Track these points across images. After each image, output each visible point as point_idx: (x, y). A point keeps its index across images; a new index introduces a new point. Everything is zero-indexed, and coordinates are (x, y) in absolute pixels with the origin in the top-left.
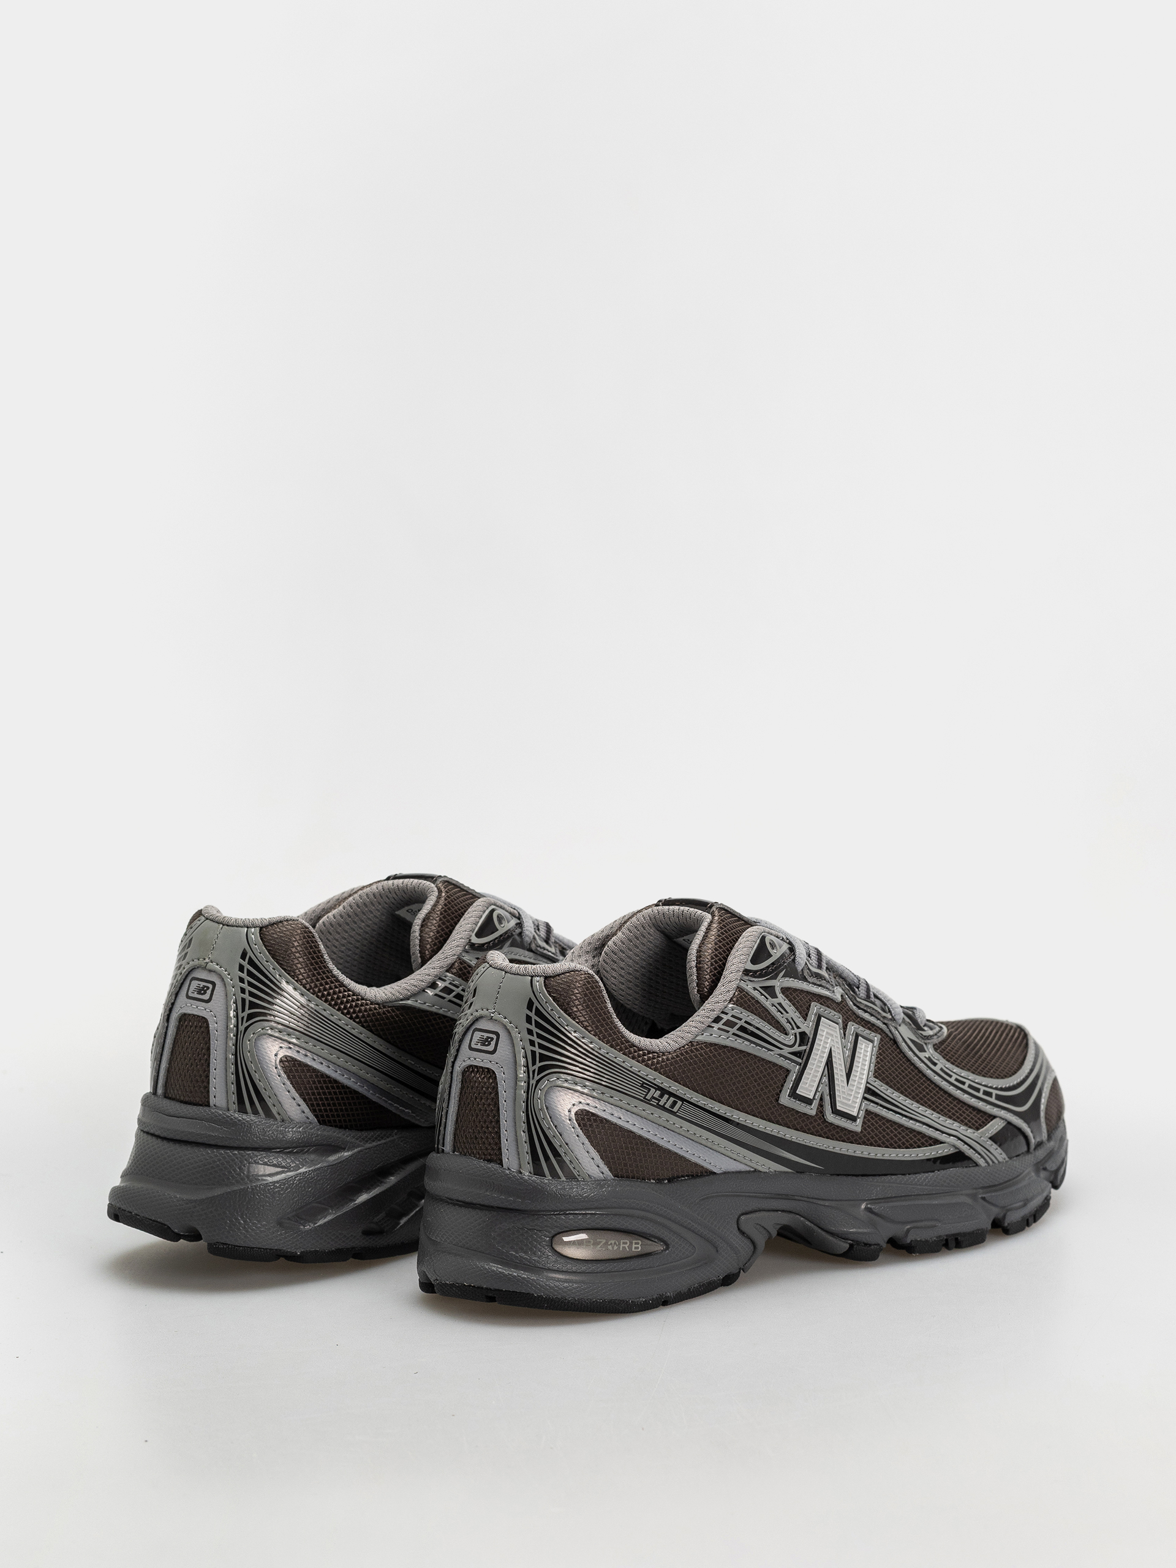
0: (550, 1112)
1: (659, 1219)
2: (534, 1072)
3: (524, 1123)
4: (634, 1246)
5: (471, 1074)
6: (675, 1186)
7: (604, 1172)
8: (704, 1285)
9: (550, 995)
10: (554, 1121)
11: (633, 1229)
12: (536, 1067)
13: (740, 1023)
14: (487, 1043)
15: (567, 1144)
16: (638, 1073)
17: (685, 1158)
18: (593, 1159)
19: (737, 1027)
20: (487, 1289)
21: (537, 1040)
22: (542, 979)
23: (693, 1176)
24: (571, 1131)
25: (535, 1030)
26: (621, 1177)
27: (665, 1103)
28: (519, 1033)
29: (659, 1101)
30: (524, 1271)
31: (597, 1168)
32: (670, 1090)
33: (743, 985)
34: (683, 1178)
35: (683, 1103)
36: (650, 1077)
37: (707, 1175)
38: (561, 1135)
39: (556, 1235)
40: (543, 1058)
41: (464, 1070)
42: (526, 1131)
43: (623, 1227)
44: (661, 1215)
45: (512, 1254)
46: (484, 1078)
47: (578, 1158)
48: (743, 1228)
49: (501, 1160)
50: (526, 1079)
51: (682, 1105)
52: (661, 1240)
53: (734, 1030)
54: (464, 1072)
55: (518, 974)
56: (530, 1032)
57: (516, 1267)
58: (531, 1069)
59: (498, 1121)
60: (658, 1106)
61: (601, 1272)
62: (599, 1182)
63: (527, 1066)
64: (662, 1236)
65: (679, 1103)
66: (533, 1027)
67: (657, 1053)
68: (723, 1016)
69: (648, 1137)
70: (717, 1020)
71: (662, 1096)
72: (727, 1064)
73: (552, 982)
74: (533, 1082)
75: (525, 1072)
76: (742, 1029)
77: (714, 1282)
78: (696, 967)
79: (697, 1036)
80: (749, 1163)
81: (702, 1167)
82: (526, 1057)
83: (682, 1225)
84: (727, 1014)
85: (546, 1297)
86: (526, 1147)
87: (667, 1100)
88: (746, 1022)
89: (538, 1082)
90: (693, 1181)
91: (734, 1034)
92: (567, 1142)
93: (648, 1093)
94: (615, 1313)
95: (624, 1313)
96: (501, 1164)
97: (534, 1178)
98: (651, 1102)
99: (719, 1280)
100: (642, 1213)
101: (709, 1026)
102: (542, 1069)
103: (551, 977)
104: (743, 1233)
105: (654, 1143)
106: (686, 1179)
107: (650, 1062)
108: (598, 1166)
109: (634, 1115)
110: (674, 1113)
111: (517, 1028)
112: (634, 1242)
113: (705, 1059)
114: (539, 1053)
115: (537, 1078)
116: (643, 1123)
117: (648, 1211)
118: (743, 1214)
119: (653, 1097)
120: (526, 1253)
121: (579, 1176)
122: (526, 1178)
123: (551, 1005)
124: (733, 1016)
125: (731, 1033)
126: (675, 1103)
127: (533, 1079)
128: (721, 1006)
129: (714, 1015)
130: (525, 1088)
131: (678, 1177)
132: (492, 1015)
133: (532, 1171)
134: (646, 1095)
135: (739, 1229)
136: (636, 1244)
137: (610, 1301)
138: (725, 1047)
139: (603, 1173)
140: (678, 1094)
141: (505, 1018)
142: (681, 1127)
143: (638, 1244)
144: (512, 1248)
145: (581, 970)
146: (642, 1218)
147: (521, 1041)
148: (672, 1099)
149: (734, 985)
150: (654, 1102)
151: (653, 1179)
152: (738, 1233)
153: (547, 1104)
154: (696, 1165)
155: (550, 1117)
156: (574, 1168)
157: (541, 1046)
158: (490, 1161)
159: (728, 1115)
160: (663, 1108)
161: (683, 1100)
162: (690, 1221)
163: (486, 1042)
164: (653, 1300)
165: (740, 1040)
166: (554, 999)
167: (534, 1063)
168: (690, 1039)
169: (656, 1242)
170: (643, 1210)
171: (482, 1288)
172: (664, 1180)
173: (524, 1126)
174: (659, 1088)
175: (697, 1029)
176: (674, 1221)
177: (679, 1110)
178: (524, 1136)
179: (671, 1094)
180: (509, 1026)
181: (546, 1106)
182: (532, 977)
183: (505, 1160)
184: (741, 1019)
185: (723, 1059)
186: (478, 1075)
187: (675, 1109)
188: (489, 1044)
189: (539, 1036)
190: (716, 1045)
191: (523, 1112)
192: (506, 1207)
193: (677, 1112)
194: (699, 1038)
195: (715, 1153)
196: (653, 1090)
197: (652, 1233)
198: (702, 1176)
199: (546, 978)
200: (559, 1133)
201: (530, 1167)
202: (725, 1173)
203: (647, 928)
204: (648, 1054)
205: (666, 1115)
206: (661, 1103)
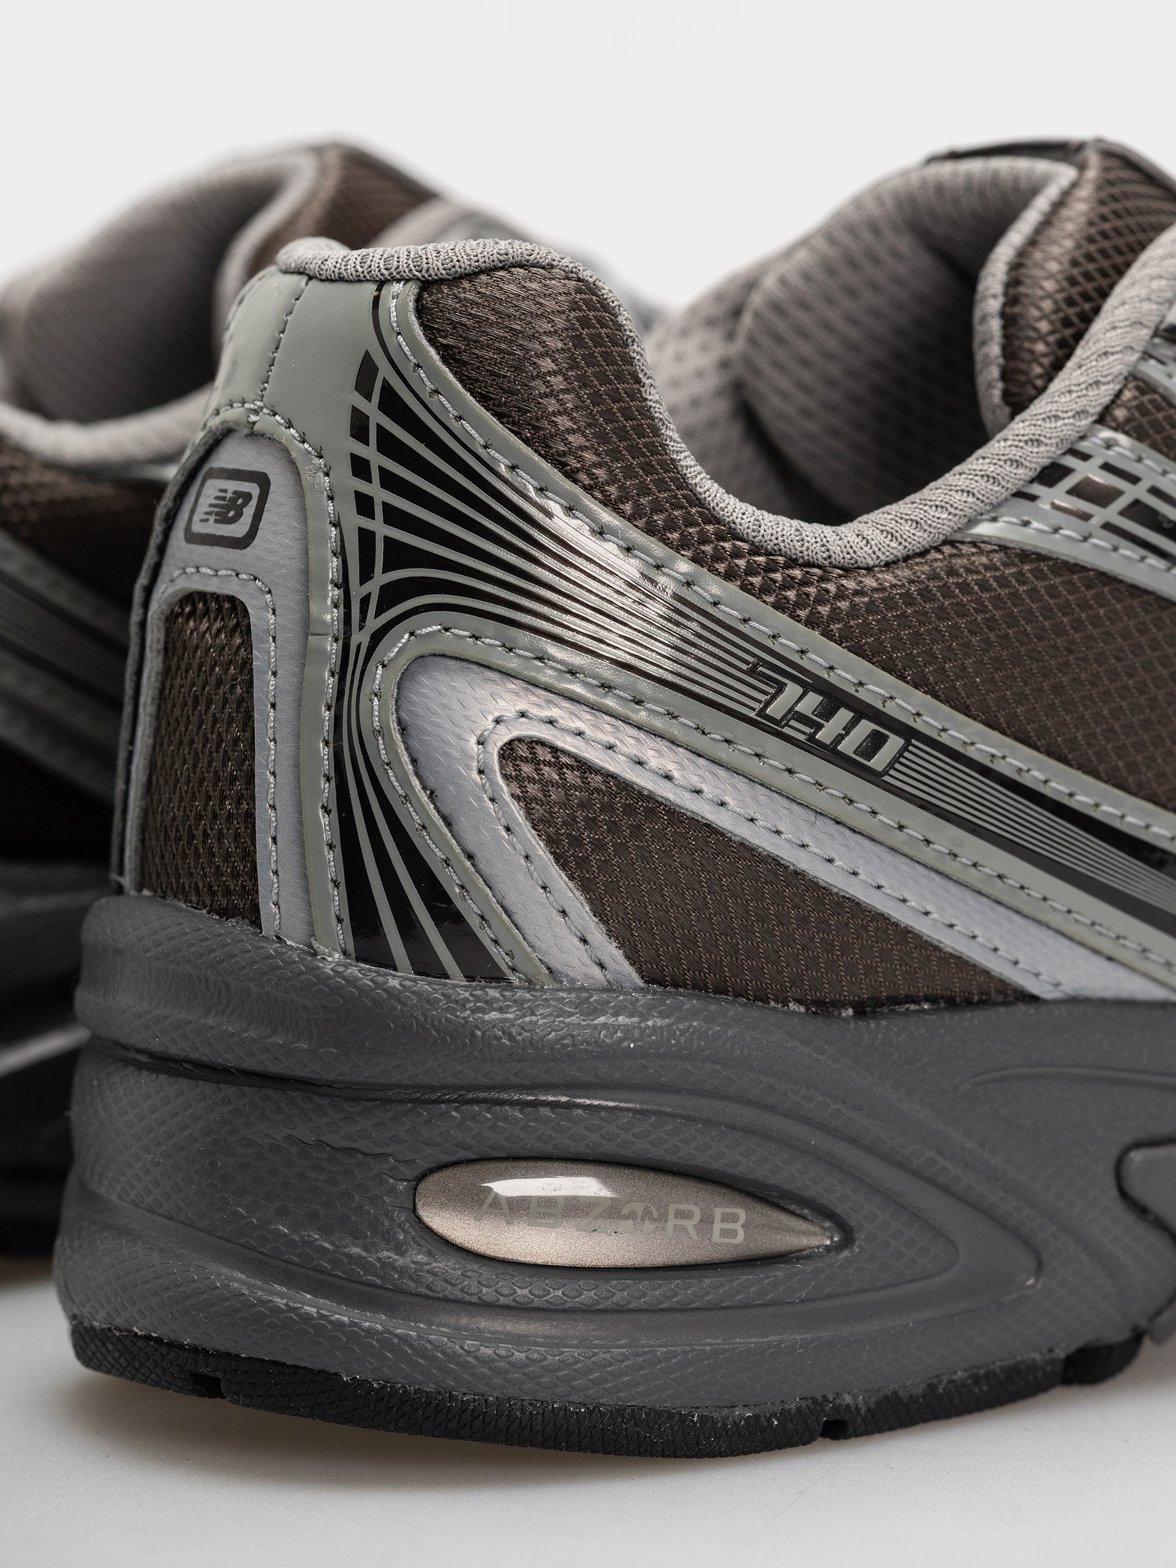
0: (415, 744)
1: (815, 1139)
2: (365, 601)
3: (328, 780)
4: (718, 1227)
5: (187, 621)
6: (879, 1029)
7: (606, 960)
8: (989, 1375)
9: (432, 342)
10: (426, 774)
11: (715, 1165)
12: (373, 587)
13: (1131, 493)
14: (231, 514)
15: (470, 857)
16: (741, 627)
17: (917, 936)
18: (564, 913)
19: (1121, 503)
20: (194, 1349)
21: (381, 495)
22: (413, 289)
23: (951, 1003)
24: (485, 811)
25: (377, 460)
26: (676, 985)
27: (840, 738)
28: (327, 474)
29: (820, 727)
30: (315, 1292)
31: (580, 945)
32: (862, 695)
33: (1152, 370)
34: (913, 1007)
35: (908, 743)
36: (787, 645)
37: (1006, 1003)
38: (449, 824)
39: (432, 1171)
40: (398, 555)
41: (172, 611)
42: (333, 807)
43: (675, 1158)
44: (821, 1127)
45: (279, 1235)
46: (219, 631)
47: (512, 908)
48: (1138, 1189)
49: (255, 909)
50: (337, 627)
51: (905, 748)
52: (823, 1213)
53: (1112, 513)
54: (170, 619)
55: (341, 279)
56: (360, 467)
57: (291, 1278)
58: (357, 592)
59: (251, 776)
60: (812, 746)
61: (620, 1310)
62: (584, 995)
63: (344, 584)
64: (825, 1199)
65: (894, 743)
66: (370, 452)
67: (819, 567)
68: (1070, 461)
69: (775, 851)
70: (1051, 474)
71: (827, 712)
72: (1078, 626)
73: (447, 297)
74: (360, 638)
75: (336, 606)
76: (1136, 511)
77: (1032, 1367)
78: (1003, 315)
79: (972, 522)
80: (1161, 973)
81: (986, 973)
82: (341, 553)
83: (901, 1166)
84: (1085, 457)
85: (383, 1387)
86: (332, 863)
87: (848, 729)
88: (1155, 491)
89: (377, 637)
90: (952, 1020)
91: (1108, 527)
92: (471, 848)
93: (774, 697)
94: (640, 1454)
95: (676, 1456)
96: (256, 923)
97: (354, 970)
98: (786, 730)
99: (1052, 1362)
100: (747, 1115)
101: (1020, 494)
102: (391, 595)
103: (441, 281)
104: (1141, 1210)
105: (798, 874)
106: (924, 1011)
107: (791, 594)
108: (584, 941)
109: (721, 772)
110: (873, 777)
111: (321, 457)
112: (718, 1212)
113: (997, 602)
114: (386, 538)
115: (374, 623)
116: (754, 798)
117: (771, 1109)
118: (1139, 1145)
119: (792, 714)
120: (325, 1231)
121: (513, 969)
122: (328, 969)
123: (433, 374)
124: (1107, 467)
125: (1096, 521)
126: (876, 742)
127: (361, 628)
128: (1066, 428)
129: (1040, 457)
130: (334, 660)
131: (894, 1001)
132: (253, 418)
133: (351, 947)
134: (768, 703)
135: (1124, 1194)
136: (725, 1219)
137: (618, 1413)
138: (1075, 567)
139: (602, 966)
140: (890, 709)
141: (290, 425)
142: (901, 827)
143: (734, 1219)
144: (282, 1213)
145: (552, 266)
146: (749, 1131)
147: (331, 498)
148: (866, 727)
149: (1118, 365)
150: (798, 731)
151: (799, 1001)
152: (1118, 1208)
153: (404, 715)
154: (961, 963)
155: (414, 761)
156: (496, 942)
157: (393, 516)
158: (225, 913)
159: (1082, 801)
160: (830, 753)
161: (908, 733)
162: (932, 1154)
163: (229, 510)
164: (784, 1416)
165: (1128, 551)
166: (448, 356)
167: (366, 575)
168: (946, 530)
169: (804, 1218)
170: (750, 1103)
171: (181, 1346)
172: (840, 1005)
173: (327, 790)
174: (812, 683)
175: (970, 499)
176: (871, 1150)
177: (891, 766)
178: (326, 825)
179: (862, 711)
180: (298, 449)
181: (400, 722)
182: (381, 284)
183: (268, 909)
184: (1134, 480)
185: (1065, 608)
186: (204, 626)
187: (878, 762)
188: (239, 515)
189: (390, 481)
190: (1040, 557)
191: (327, 743)
192: (261, 1068)
193: (885, 772)
194: (984, 529)
195: (1033, 929)
196: (792, 690)
197: (786, 1187)
198: (985, 1002)
199: (427, 285)
200: (444, 818)
201: (343, 934)
202: (1073, 1001)
203: (889, 235)
204: (787, 566)
205: (842, 781)
206: (825, 735)
